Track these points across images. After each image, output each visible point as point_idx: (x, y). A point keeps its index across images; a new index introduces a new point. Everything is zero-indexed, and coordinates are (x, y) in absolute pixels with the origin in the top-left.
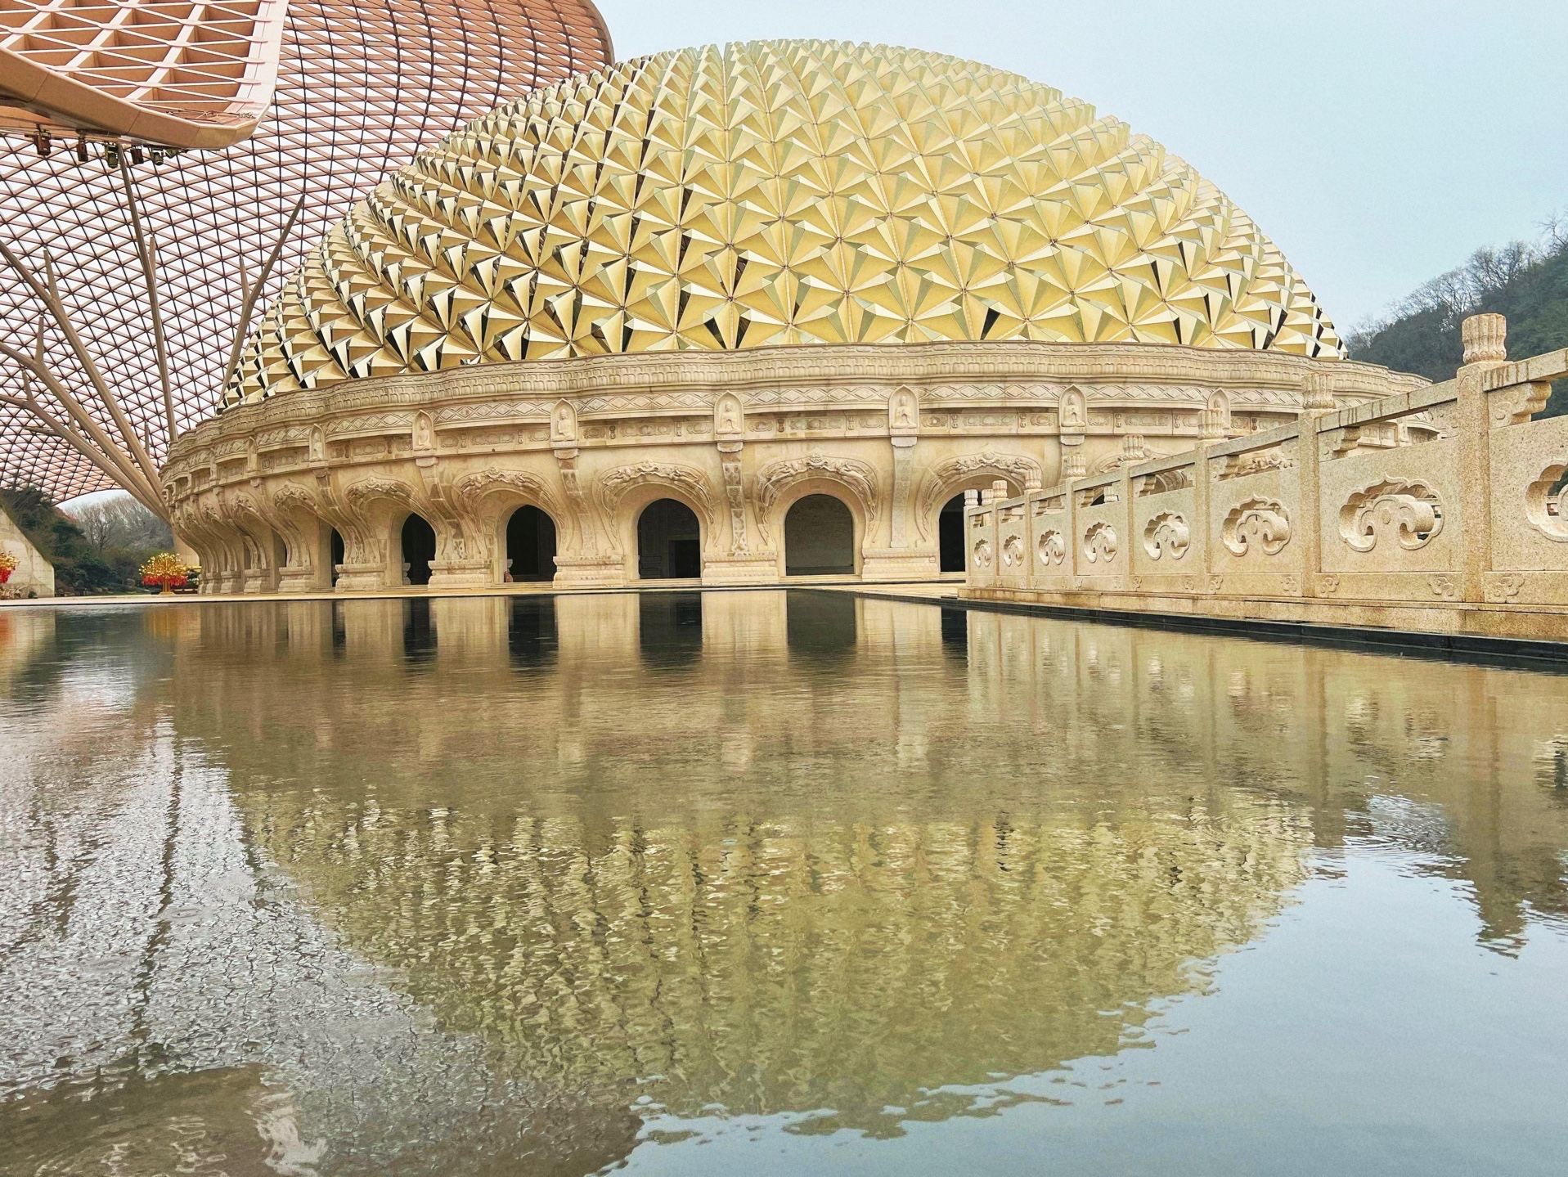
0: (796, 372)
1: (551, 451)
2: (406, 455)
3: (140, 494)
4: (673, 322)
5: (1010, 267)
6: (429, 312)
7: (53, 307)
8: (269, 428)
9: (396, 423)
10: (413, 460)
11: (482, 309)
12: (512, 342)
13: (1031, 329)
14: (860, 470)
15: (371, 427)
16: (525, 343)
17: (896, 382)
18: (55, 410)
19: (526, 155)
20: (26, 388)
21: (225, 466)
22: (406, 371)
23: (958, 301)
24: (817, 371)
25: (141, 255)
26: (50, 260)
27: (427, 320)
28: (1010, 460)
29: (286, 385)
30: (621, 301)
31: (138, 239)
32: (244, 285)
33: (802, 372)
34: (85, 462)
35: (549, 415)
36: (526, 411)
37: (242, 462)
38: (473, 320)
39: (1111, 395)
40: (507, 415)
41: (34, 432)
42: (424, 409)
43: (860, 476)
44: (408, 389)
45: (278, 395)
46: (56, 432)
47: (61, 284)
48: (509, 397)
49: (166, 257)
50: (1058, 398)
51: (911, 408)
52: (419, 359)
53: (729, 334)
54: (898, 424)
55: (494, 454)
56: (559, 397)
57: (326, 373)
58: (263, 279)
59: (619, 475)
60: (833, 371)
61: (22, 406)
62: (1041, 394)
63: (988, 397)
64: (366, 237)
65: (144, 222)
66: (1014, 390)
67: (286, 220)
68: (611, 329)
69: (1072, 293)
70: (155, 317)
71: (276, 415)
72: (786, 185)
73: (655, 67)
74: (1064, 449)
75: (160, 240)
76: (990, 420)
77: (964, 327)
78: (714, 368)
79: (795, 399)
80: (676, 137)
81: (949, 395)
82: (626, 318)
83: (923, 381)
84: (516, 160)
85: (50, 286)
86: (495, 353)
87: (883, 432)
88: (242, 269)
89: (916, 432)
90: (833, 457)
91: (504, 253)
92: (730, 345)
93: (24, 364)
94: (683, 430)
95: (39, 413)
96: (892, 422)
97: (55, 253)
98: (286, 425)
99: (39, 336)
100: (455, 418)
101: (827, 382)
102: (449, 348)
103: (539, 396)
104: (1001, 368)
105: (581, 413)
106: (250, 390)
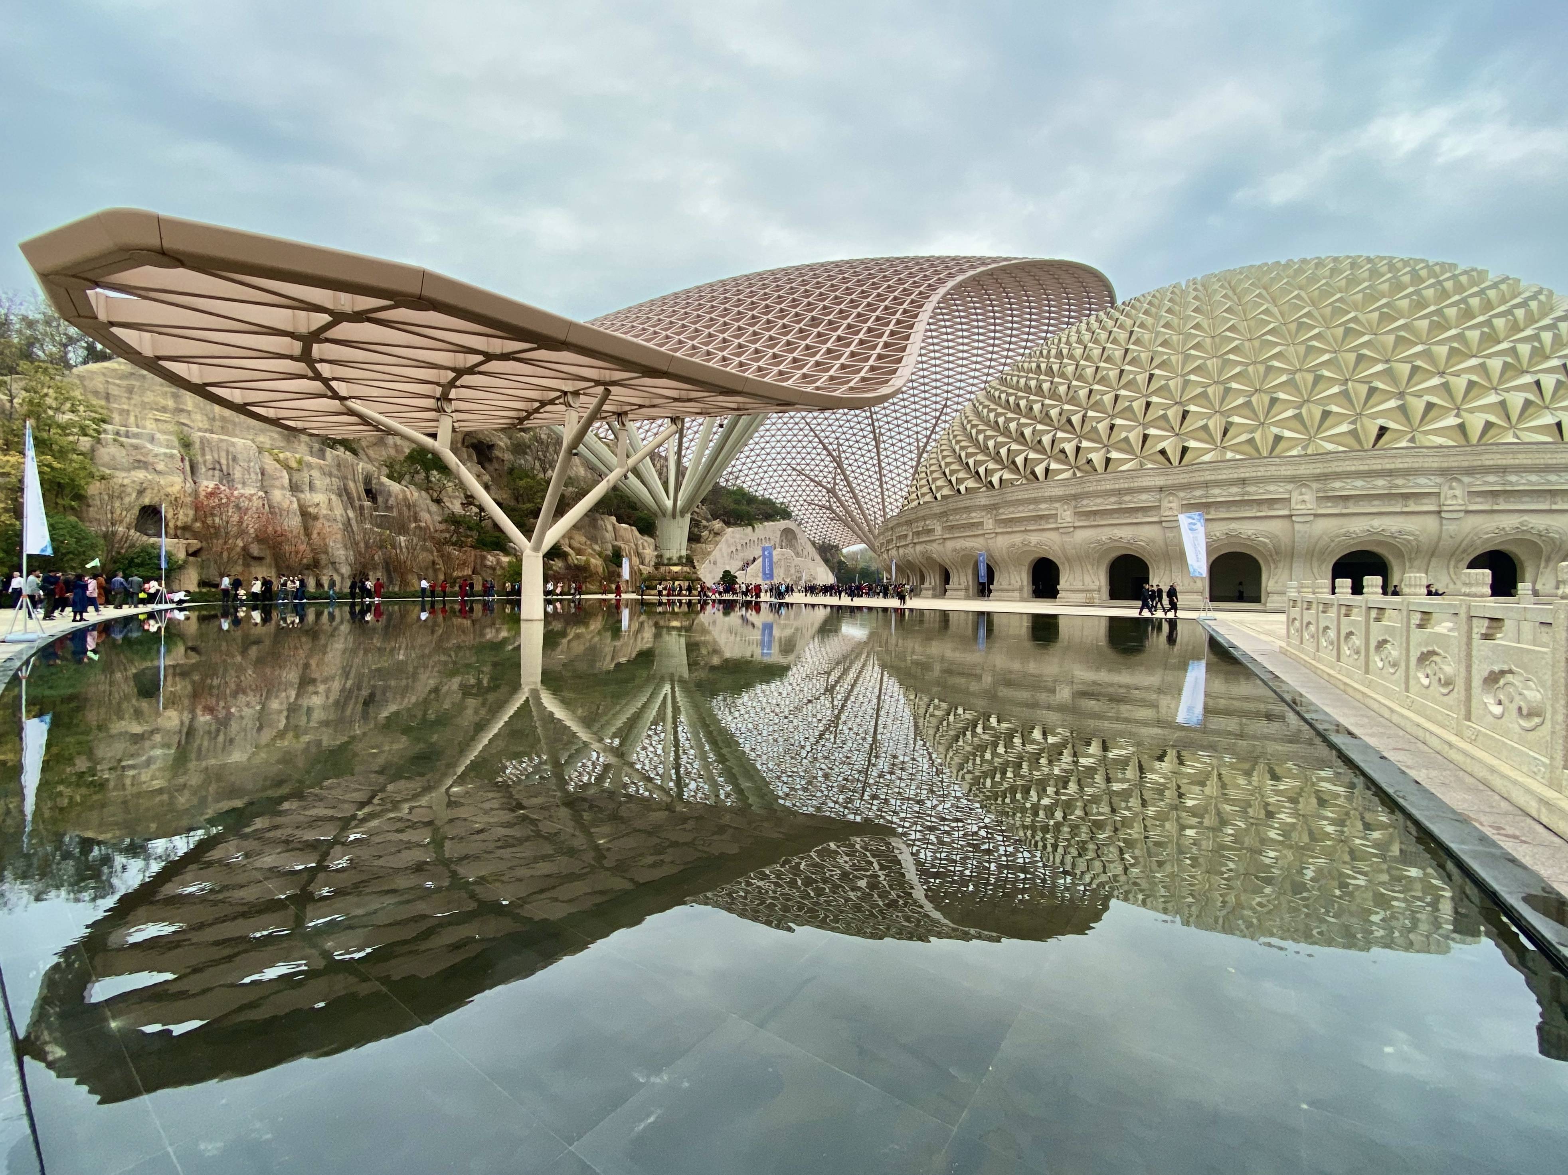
0: (1220, 477)
1: (1058, 528)
2: (980, 532)
3: (872, 547)
4: (1138, 451)
5: (1401, 395)
6: (997, 458)
7: (840, 465)
8: (917, 520)
9: (976, 517)
10: (984, 535)
11: (1024, 454)
12: (1039, 470)
13: (1419, 436)
14: (1267, 537)
15: (963, 519)
16: (1047, 470)
17: (1295, 480)
18: (839, 510)
19: (1055, 367)
20: (829, 501)
21: (899, 538)
22: (984, 489)
23: (1354, 422)
24: (1236, 476)
25: (875, 439)
26: (839, 445)
27: (997, 462)
28: (1394, 529)
29: (928, 498)
30: (1106, 442)
31: (874, 432)
32: (918, 447)
33: (1224, 477)
34: (850, 532)
35: (1057, 509)
36: (1044, 508)
37: (906, 536)
38: (1019, 460)
39: (1492, 482)
40: (1034, 510)
41: (831, 520)
42: (992, 508)
43: (1267, 541)
44: (983, 499)
45: (925, 503)
46: (840, 519)
47: (843, 455)
48: (1035, 501)
49: (885, 438)
50: (1440, 485)
51: (1309, 496)
52: (991, 482)
53: (1175, 458)
54: (1298, 507)
55: (1026, 531)
56: (1064, 499)
57: (946, 491)
58: (927, 443)
59: (1098, 541)
60: (1247, 475)
61: (827, 509)
62: (1425, 484)
63: (1376, 487)
64: (969, 422)
65: (876, 424)
66: (1400, 481)
67: (938, 414)
68: (1097, 458)
69: (1458, 409)
70: (880, 466)
71: (921, 514)
72: (1220, 361)
73: (1138, 304)
74: (1444, 522)
75: (883, 431)
76: (1376, 502)
77: (1359, 441)
78: (1162, 478)
79: (1218, 494)
80: (1147, 344)
81: (1338, 487)
82: (1108, 452)
83: (1318, 478)
84: (1050, 371)
85: (839, 456)
86: (1031, 477)
87: (1286, 512)
88: (918, 440)
89: (1313, 512)
90: (1248, 529)
91: (1040, 422)
92: (1175, 462)
93: (828, 491)
94: (1140, 515)
95: (833, 512)
96: (1293, 505)
97: (841, 441)
98: (924, 518)
99: (834, 479)
100: (1007, 513)
101: (1243, 482)
102: (1007, 476)
103: (1051, 499)
104: (1388, 466)
105: (1075, 508)
106: (913, 500)
